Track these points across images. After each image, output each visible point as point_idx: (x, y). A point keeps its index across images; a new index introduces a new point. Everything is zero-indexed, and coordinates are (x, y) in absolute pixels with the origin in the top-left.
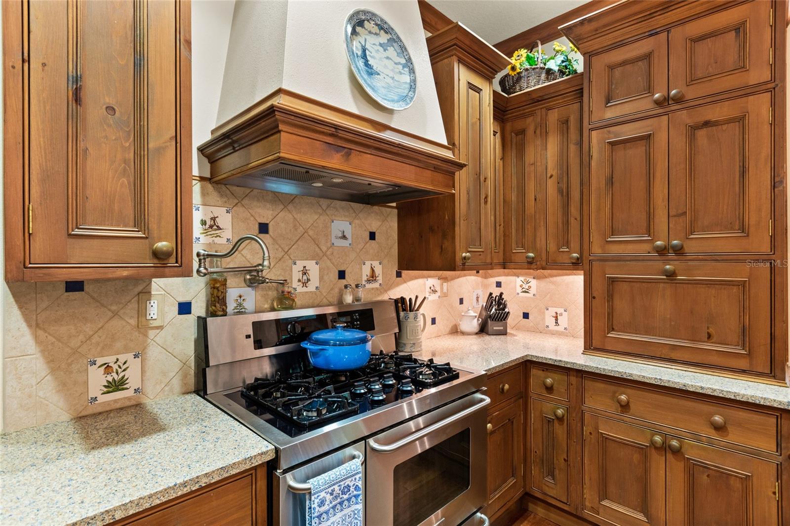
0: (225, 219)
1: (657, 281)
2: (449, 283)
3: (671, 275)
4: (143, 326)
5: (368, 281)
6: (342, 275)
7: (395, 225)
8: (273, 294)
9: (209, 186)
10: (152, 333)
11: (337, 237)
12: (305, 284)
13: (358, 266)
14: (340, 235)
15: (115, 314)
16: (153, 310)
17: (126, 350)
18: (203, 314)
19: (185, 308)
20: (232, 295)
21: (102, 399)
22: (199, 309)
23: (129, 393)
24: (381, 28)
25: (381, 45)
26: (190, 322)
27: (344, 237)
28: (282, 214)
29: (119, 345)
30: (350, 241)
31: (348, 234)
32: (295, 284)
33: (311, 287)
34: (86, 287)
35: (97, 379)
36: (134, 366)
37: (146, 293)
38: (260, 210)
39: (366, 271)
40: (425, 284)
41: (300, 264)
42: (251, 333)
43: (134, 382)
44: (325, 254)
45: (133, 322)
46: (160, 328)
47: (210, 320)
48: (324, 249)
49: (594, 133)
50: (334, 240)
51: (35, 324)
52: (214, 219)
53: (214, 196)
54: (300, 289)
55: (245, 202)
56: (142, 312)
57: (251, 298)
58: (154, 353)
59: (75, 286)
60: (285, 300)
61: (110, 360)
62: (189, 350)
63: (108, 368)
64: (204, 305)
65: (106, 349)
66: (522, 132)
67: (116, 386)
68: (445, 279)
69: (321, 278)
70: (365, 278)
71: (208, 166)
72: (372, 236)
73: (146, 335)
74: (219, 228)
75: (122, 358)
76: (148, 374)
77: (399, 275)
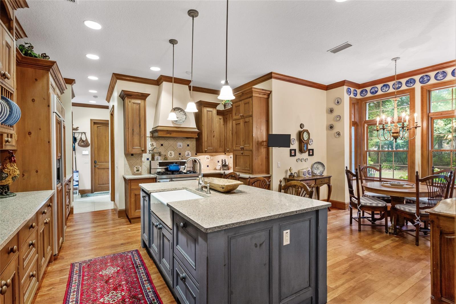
0: (155, 144)
1: (240, 155)
2: (214, 157)
3: (242, 153)
4: (141, 162)
5: (187, 156)
6: (180, 154)
7: (195, 142)
8: (164, 157)
9: (152, 138)
10: (143, 163)
11: (178, 146)
12: (171, 156)
13: (184, 152)
14: (179, 145)
15: (138, 159)
16: (143, 159)
17: (139, 165)
18: (151, 160)
19: (148, 159)
20: (156, 157)
21: (136, 172)
22: (150, 159)
23: (140, 172)
24: (179, 109)
25: (179, 112)
26: (149, 161)
27: (180, 146)
28: (166, 142)
29: (138, 164)
30: (182, 147)
31: (181, 145)
32: (169, 156)
33: (172, 156)
34: (134, 155)
35: (135, 169)
36: (140, 168)
37: (142, 157)
38: (161, 142)
39: (186, 153)
40: (205, 157)
41: (170, 152)
42: (158, 164)
43: (140, 170)
44: (176, 150)
45: (140, 161)
46: (144, 162)
47: (151, 161)
48: (175, 148)
49: (234, 121)
50: (178, 147)
51: (128, 160)
52: (152, 144)
53: (153, 140)
54: (170, 157)
55: (158, 140)
56: (141, 159)
57: (159, 158)
58: (143, 166)
59: (132, 155)
60: (166, 158)
61: (137, 166)
62: (149, 166)
63: (137, 168)
64: (151, 159)
65: (136, 165)
66: (226, 119)
67: (138, 171)
68: (212, 156)
69: (175, 155)
70: (186, 155)
71: (152, 134)
72: (188, 145)
73: (142, 163)
74: (153, 145)
75: (139, 166)
76: (142, 169)
77: (196, 154)
